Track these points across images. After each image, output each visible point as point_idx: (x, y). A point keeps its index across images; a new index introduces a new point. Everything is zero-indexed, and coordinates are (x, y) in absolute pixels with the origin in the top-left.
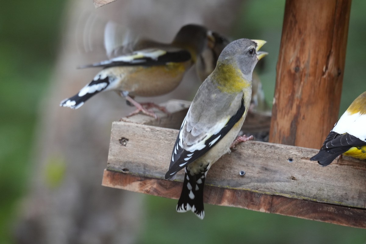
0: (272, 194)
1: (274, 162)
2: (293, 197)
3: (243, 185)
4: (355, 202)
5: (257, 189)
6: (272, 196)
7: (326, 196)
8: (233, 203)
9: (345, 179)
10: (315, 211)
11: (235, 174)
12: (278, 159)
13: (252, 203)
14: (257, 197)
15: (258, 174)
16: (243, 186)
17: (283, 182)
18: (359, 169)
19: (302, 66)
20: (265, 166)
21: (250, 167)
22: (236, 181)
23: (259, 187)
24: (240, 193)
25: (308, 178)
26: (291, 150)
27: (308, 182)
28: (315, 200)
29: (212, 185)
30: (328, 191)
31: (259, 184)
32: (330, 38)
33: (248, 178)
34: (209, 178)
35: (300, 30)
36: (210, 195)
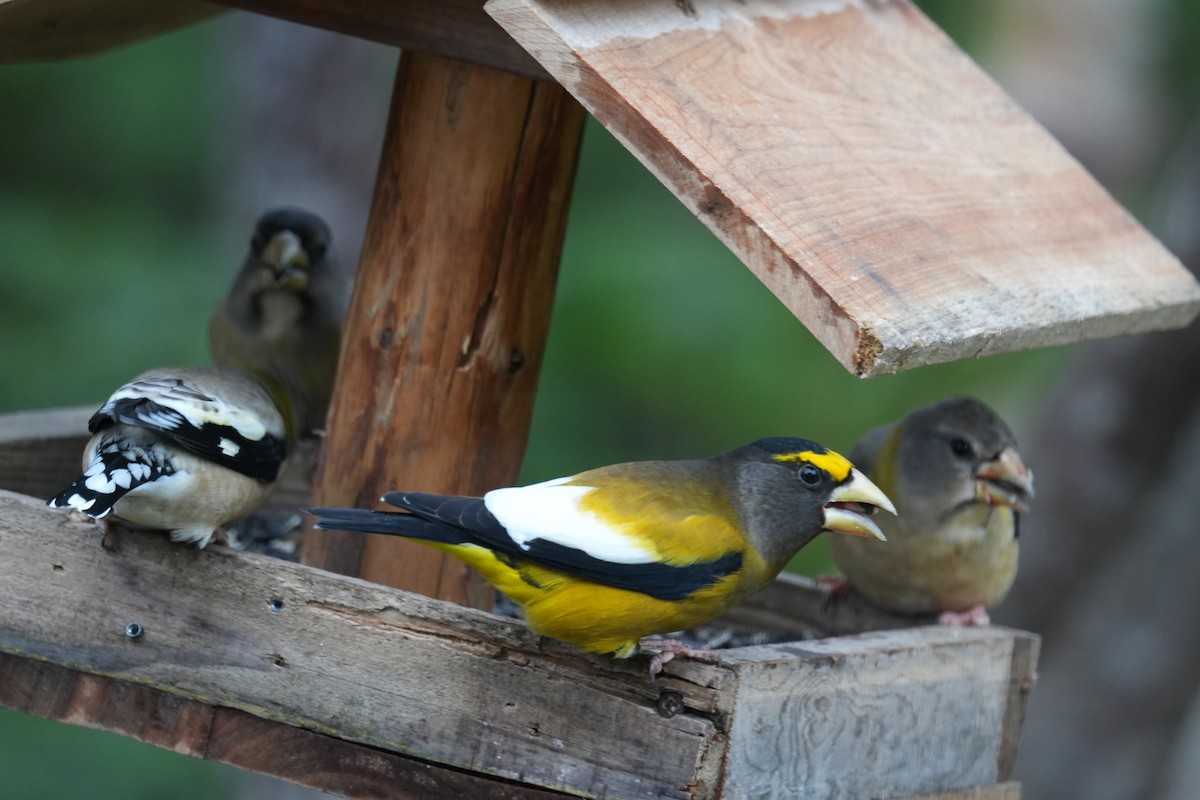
0: (214, 703)
1: (227, 606)
2: (273, 716)
3: (133, 665)
4: (447, 748)
5: (173, 684)
6: (214, 707)
7: (367, 723)
8: (102, 720)
9: (424, 677)
10: (332, 766)
11: (114, 633)
12: (243, 599)
13: (154, 723)
14: (172, 708)
15: (180, 639)
16: (134, 669)
17: (248, 667)
18: (468, 650)
19: (402, 330)
20: (200, 616)
21: (160, 616)
22: (115, 653)
23: (178, 678)
24: (122, 688)
25: (320, 665)
26: (283, 573)
27: (320, 675)
28: (334, 731)
29: (44, 658)
30: (373, 709)
31: (179, 668)
32: (493, 254)
33: (150, 645)
34: (38, 637)
35: (404, 219)
36: (35, 688)
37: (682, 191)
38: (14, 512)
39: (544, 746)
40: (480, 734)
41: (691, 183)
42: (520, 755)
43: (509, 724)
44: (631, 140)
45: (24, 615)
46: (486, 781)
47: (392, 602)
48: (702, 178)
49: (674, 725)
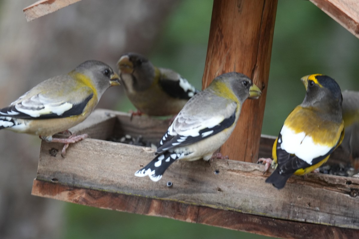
0: (198, 205)
1: (200, 174)
2: (219, 208)
3: (170, 195)
4: (279, 213)
5: (184, 200)
6: (198, 206)
7: (251, 207)
8: (161, 213)
9: (269, 191)
10: (240, 222)
11: (162, 185)
12: (205, 171)
13: (178, 213)
14: (184, 208)
15: (185, 185)
17: (209, 193)
20: (192, 178)
21: (178, 179)
22: (163, 192)
23: (185, 198)
24: (167, 203)
25: (234, 190)
26: (218, 162)
27: (234, 193)
28: (240, 211)
29: (139, 195)
30: (253, 202)
31: (185, 195)
32: (255, 52)
33: (176, 188)
34: (137, 189)
35: (226, 44)
36: (137, 205)
37: (349, 27)
38: (125, 149)
39: (313, 210)
40: (290, 208)
41: (352, 24)
42: (305, 213)
43: (300, 203)
44: (331, 13)
45: (131, 182)
46: (293, 223)
47: (256, 168)
48: (355, 23)
49: (357, 200)
